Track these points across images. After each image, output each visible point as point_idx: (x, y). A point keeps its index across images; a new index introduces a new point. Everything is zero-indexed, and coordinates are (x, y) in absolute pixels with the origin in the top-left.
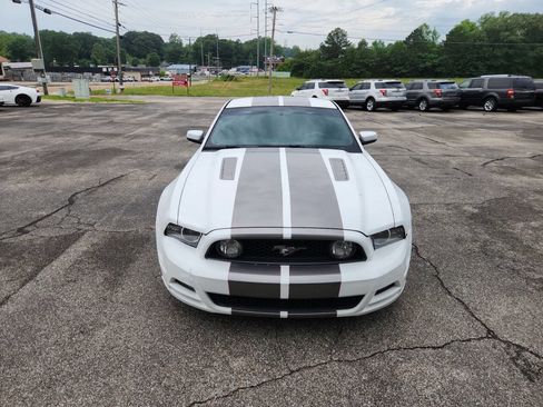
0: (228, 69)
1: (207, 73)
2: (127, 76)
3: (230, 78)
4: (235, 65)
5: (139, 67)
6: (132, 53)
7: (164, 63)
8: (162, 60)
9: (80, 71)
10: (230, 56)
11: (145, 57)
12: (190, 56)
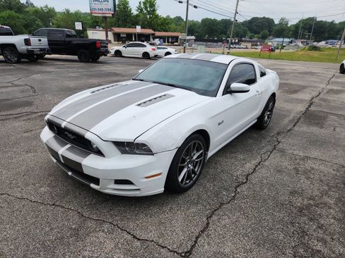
0: (318, 42)
1: (300, 44)
2: (243, 45)
3: (315, 48)
4: (325, 39)
5: (254, 39)
6: (251, 30)
7: (271, 37)
8: (270, 35)
9: (216, 41)
10: (323, 32)
11: (259, 33)
12: (291, 32)
